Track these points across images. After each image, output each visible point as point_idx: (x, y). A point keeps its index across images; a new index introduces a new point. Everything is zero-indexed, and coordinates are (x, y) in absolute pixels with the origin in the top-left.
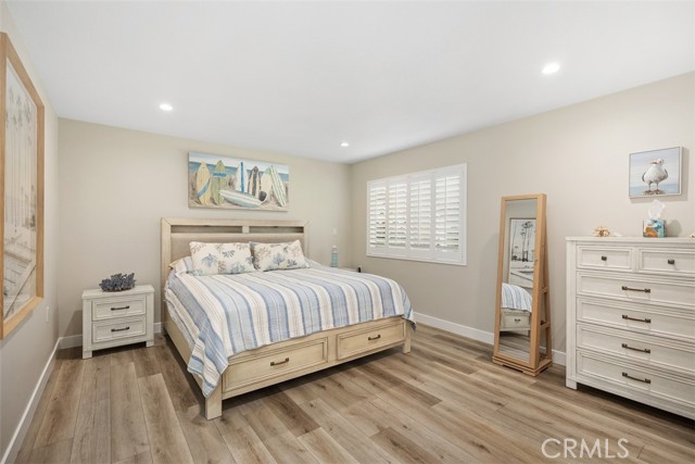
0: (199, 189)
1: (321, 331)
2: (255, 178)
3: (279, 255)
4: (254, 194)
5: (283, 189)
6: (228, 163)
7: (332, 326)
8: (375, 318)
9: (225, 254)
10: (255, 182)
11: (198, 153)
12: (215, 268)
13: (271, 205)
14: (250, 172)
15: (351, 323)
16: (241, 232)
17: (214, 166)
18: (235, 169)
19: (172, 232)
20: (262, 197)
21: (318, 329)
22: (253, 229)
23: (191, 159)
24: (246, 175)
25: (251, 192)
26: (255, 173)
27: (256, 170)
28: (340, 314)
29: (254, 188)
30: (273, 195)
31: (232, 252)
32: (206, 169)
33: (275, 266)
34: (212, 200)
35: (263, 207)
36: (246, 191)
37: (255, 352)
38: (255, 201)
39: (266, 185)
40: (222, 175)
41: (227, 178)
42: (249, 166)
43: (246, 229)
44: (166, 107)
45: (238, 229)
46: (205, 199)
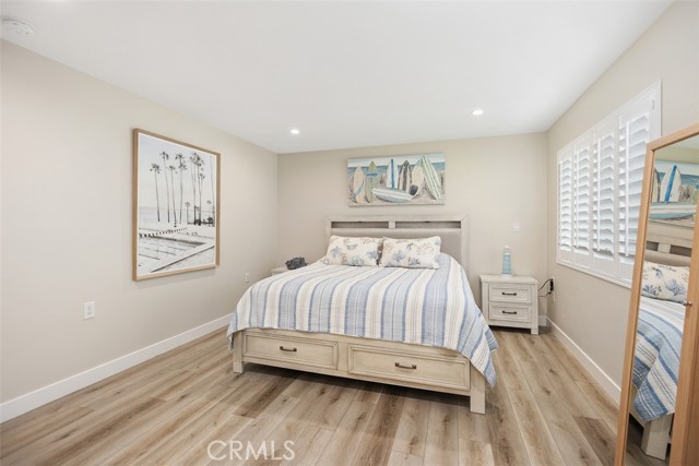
0: (355, 191)
1: (328, 333)
2: (405, 173)
3: (400, 251)
4: (404, 189)
5: (438, 179)
6: (379, 162)
7: (342, 332)
8: (407, 341)
9: (349, 248)
10: (405, 177)
11: (355, 158)
12: (339, 259)
13: (424, 198)
14: (400, 167)
15: (367, 335)
16: (387, 227)
17: (367, 168)
18: (386, 167)
19: (333, 227)
20: (413, 191)
21: (326, 329)
22: (398, 224)
23: (350, 166)
24: (396, 171)
25: (401, 188)
26: (406, 168)
27: (406, 164)
28: (355, 321)
29: (405, 182)
30: (426, 188)
31: (355, 246)
32: (361, 172)
33: (395, 263)
34: (366, 198)
35: (415, 201)
36: (396, 187)
37: (266, 332)
38: (406, 196)
39: (417, 178)
40: (375, 175)
41: (378, 177)
42: (399, 162)
43: (392, 225)
44: (295, 132)
45: (385, 225)
46: (360, 198)
